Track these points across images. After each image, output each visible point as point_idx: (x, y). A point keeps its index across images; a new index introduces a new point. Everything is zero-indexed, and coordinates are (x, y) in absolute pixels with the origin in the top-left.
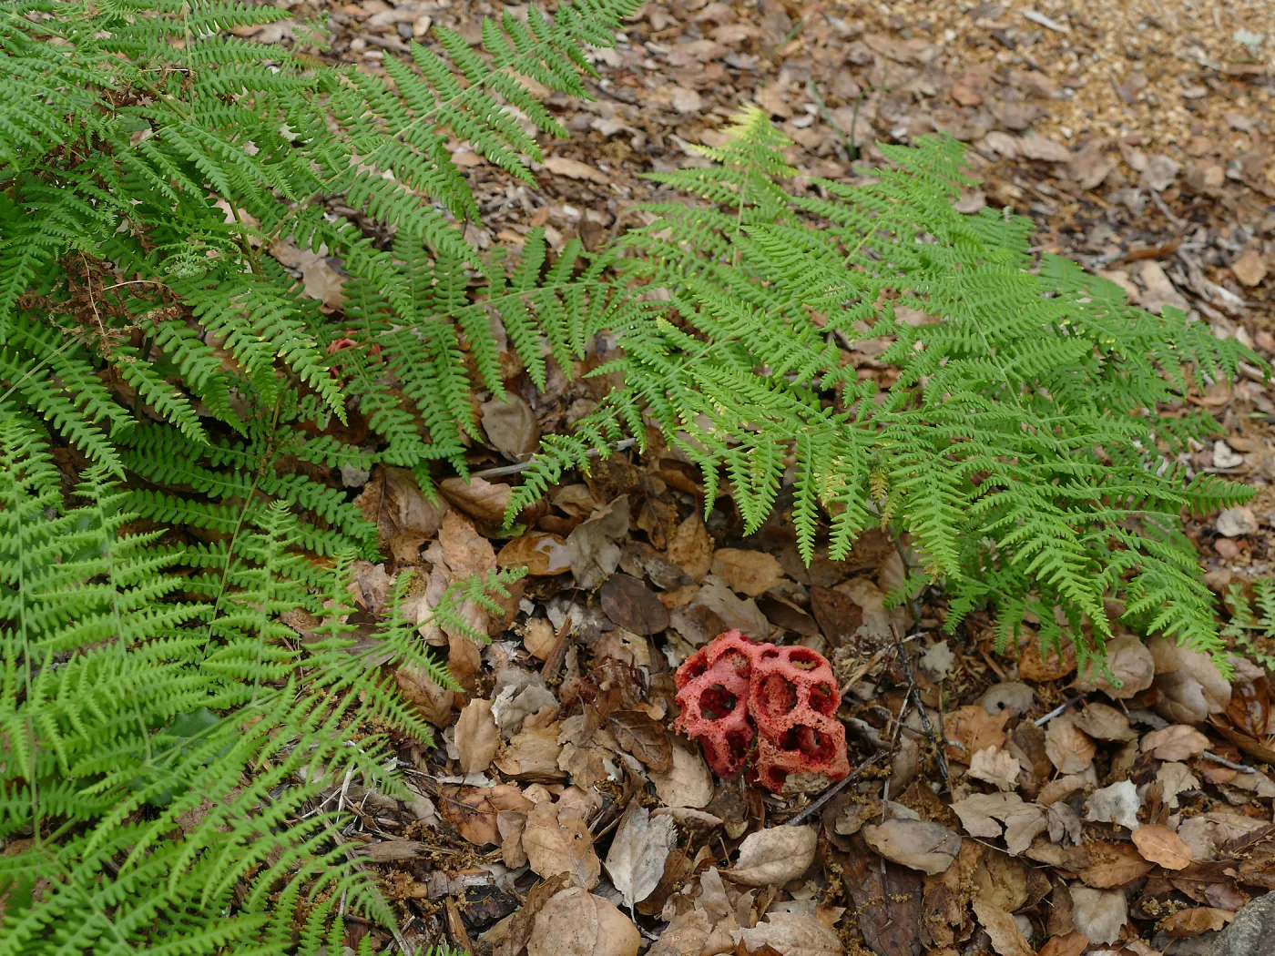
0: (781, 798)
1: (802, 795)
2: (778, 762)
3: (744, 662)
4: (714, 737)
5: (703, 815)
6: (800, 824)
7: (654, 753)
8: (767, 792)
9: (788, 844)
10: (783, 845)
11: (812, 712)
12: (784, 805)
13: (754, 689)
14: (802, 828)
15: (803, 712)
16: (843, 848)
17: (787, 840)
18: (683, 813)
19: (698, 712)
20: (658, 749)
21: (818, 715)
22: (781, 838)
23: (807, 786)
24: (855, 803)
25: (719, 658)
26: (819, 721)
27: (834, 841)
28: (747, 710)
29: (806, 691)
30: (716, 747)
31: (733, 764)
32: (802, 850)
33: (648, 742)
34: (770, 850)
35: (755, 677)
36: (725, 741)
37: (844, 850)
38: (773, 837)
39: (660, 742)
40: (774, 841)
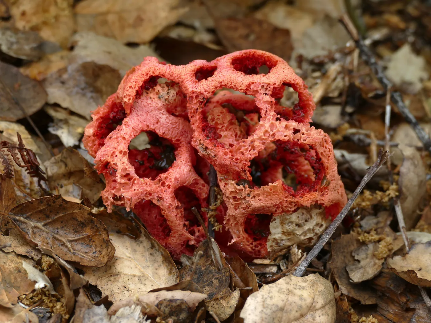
0: (267, 262)
1: (295, 250)
2: (256, 203)
3: (173, 92)
4: (160, 198)
5: (178, 295)
6: (305, 274)
7: (85, 249)
8: (248, 258)
9: (301, 297)
10: (296, 299)
11: (284, 123)
12: (274, 269)
13: (196, 122)
14: (311, 277)
15: (272, 125)
16: (367, 300)
17: (298, 292)
18: (152, 299)
19: (132, 170)
20: (88, 241)
21: (293, 124)
22: (290, 292)
23: (299, 232)
24: (363, 244)
25: (139, 94)
26: (296, 131)
27: (354, 294)
28: (194, 152)
29: (268, 98)
30: (166, 213)
31: (192, 233)
32: (320, 302)
33: (72, 237)
34: (282, 309)
35: (193, 105)
36: (176, 203)
37: (369, 302)
38: (280, 291)
39: (88, 232)
40: (283, 297)
